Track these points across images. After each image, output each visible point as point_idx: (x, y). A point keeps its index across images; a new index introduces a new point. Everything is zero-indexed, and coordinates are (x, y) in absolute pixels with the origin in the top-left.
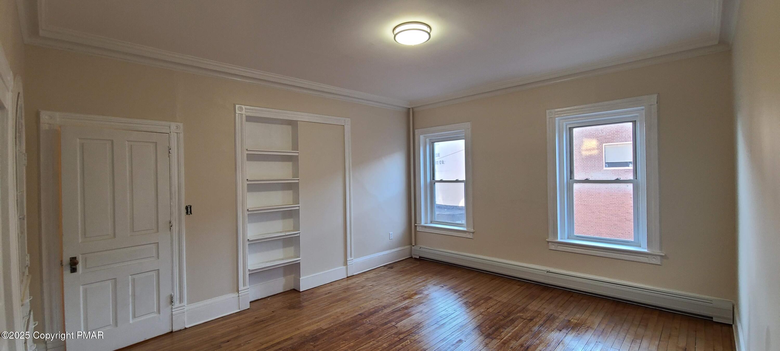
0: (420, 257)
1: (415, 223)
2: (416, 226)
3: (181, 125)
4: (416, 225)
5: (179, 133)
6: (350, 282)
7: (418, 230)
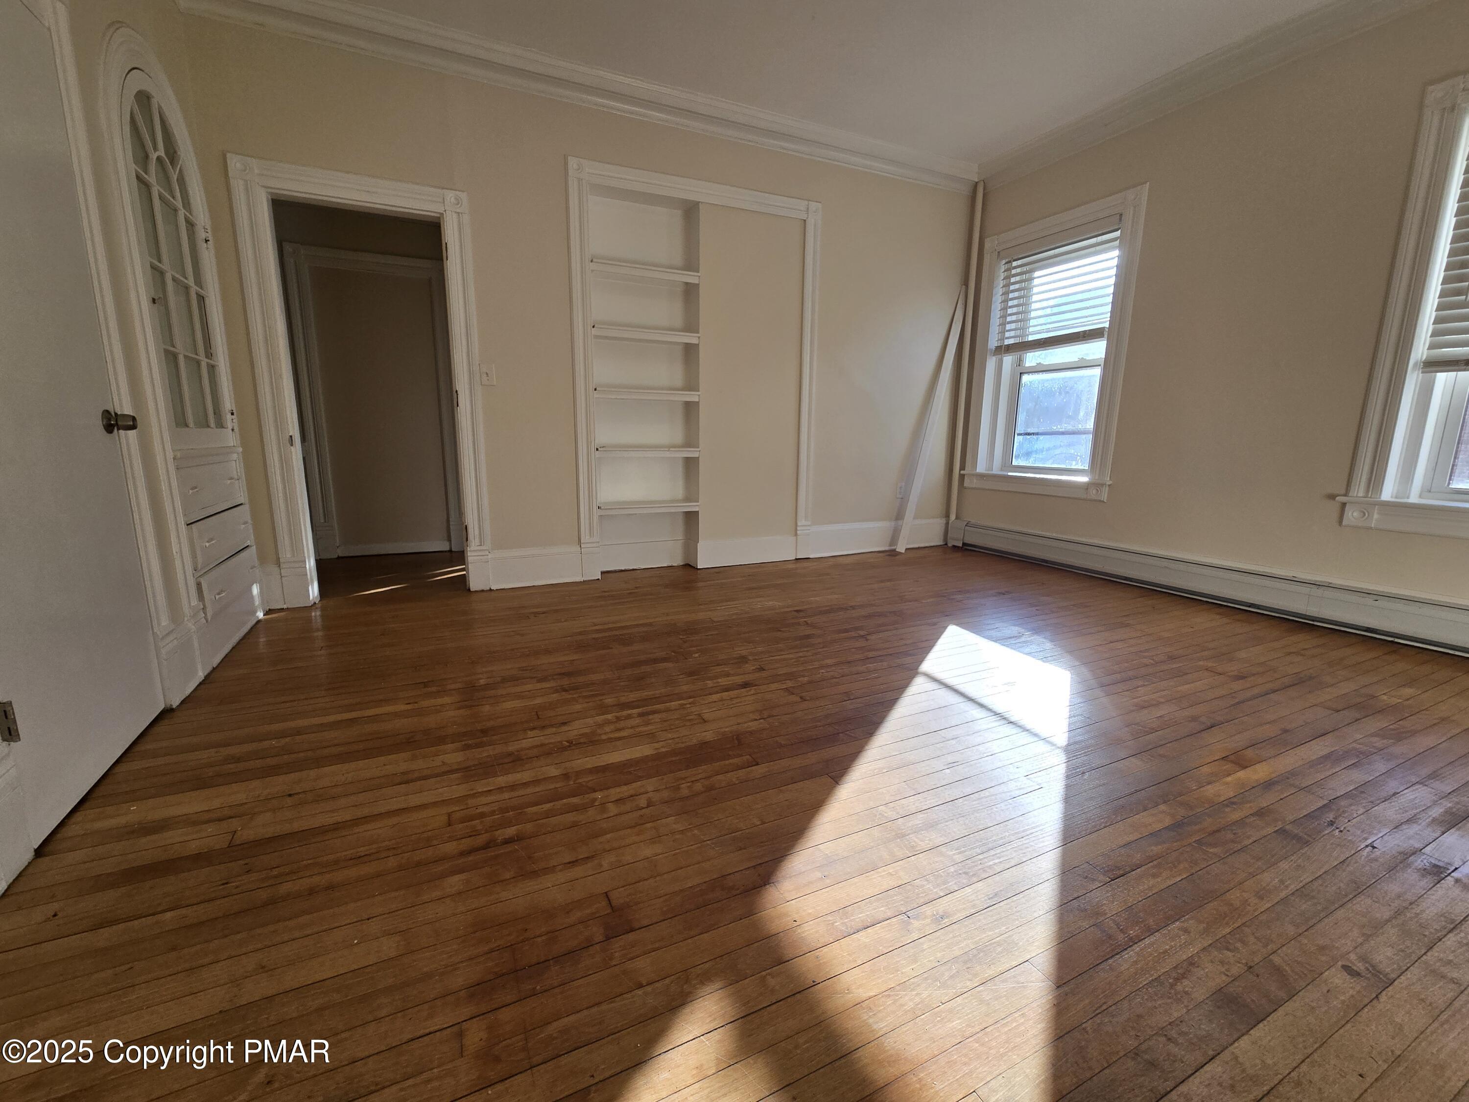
0: (964, 544)
1: (962, 467)
2: (962, 477)
3: (464, 196)
4: (962, 472)
5: (462, 213)
6: (799, 565)
7: (965, 485)
